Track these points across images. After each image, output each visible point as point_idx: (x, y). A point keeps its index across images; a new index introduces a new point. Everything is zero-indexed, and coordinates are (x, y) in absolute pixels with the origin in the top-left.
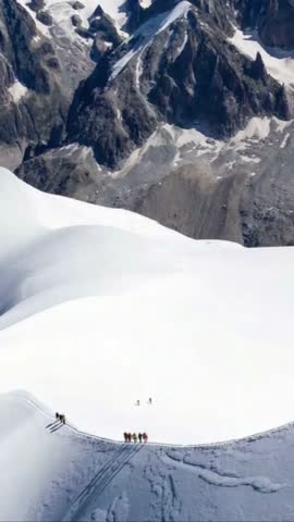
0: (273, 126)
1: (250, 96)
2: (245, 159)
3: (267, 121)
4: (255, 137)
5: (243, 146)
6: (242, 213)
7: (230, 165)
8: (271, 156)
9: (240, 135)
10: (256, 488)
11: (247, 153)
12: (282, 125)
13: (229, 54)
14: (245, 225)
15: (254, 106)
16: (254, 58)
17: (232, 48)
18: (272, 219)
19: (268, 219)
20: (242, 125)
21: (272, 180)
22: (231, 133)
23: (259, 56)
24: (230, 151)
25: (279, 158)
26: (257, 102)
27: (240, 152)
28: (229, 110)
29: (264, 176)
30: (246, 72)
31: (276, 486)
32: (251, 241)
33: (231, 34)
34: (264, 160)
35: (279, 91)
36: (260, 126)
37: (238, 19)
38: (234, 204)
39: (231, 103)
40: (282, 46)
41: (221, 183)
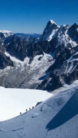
0: (11, 68)
1: (7, 63)
2: (6, 73)
3: (10, 67)
4: (8, 69)
5: (6, 71)
6: (5, 82)
7: (3, 74)
8: (10, 73)
9: (5, 69)
10: (1, 131)
11: (6, 72)
12: (12, 68)
13: (4, 55)
14: (5, 84)
15: (8, 64)
16: (8, 56)
17: (5, 55)
18: (10, 83)
19: (9, 83)
20: (6, 67)
21: (10, 77)
22: (4, 68)
23: (9, 56)
24: (4, 72)
25: (12, 73)
26: (9, 64)
27: (5, 72)
28: (4, 65)
29: (9, 76)
30: (7, 59)
31: (4, 131)
32: (6, 87)
33: (5, 52)
34: (9, 73)
35: (12, 62)
36: (9, 68)
37: (6, 50)
38: (4, 81)
39: (4, 64)
40: (13, 55)
41: (2, 77)
